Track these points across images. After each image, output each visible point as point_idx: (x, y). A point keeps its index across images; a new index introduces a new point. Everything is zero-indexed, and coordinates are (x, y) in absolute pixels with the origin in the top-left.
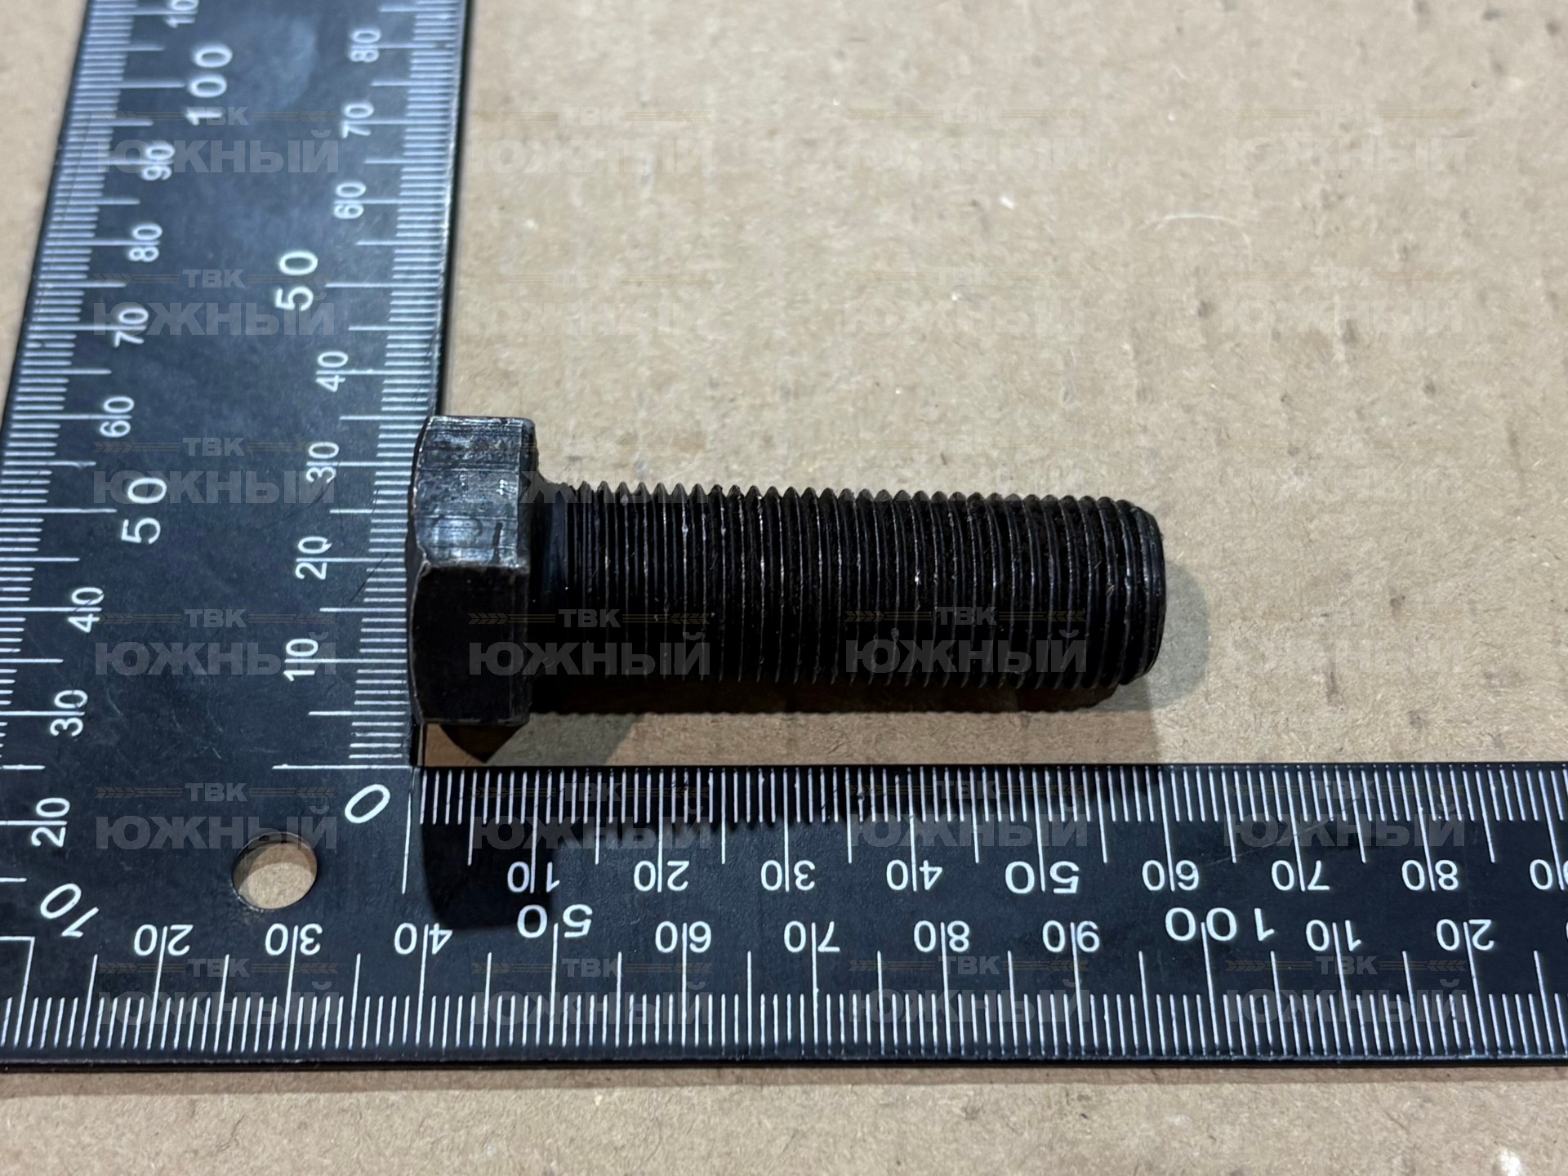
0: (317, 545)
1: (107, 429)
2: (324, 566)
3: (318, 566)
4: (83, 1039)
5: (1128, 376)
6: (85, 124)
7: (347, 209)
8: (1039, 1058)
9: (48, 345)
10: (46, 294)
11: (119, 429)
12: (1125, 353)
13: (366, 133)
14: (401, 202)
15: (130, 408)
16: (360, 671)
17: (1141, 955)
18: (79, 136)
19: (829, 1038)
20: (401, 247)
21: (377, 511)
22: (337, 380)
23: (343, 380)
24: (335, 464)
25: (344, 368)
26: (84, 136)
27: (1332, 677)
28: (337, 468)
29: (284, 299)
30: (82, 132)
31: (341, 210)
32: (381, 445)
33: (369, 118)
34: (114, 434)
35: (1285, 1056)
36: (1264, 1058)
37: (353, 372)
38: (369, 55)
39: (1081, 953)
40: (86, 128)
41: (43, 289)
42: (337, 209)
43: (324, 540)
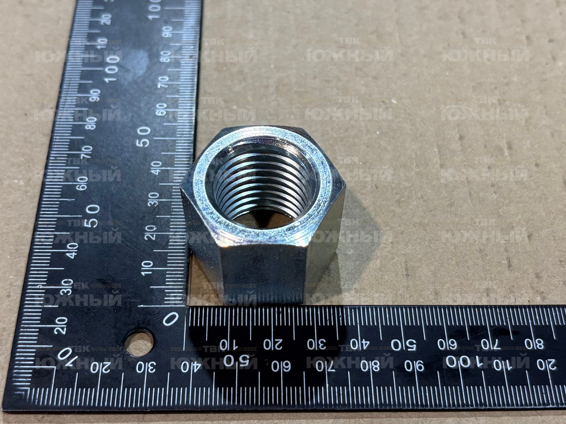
0: (152, 228)
1: (79, 188)
2: (155, 235)
3: (152, 235)
4: (74, 403)
5: (437, 159)
6: (69, 82)
7: (160, 112)
8: (404, 408)
9: (58, 158)
10: (57, 140)
11: (83, 188)
12: (435, 152)
13: (167, 87)
14: (179, 110)
15: (86, 181)
16: (167, 272)
17: (438, 372)
18: (67, 86)
19: (333, 402)
20: (179, 126)
21: (172, 216)
22: (158, 171)
23: (160, 171)
24: (158, 200)
25: (160, 167)
26: (69, 86)
27: (509, 262)
28: (158, 201)
29: (139, 143)
30: (68, 85)
31: (158, 113)
32: (173, 194)
33: (167, 81)
34: (81, 189)
35: (488, 407)
36: (481, 408)
37: (164, 168)
38: (167, 60)
39: (418, 372)
40: (70, 83)
41: (55, 139)
42: (157, 113)
43: (155, 226)
